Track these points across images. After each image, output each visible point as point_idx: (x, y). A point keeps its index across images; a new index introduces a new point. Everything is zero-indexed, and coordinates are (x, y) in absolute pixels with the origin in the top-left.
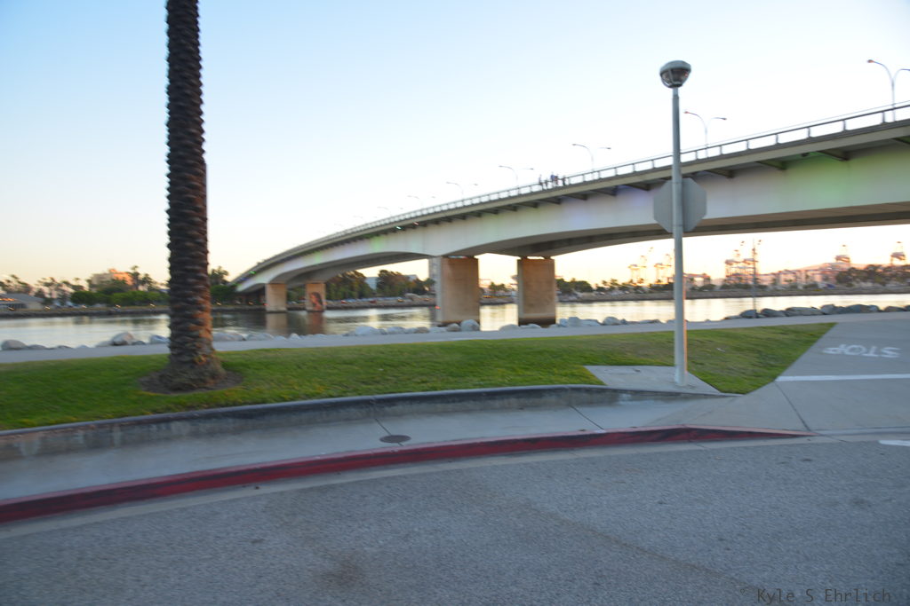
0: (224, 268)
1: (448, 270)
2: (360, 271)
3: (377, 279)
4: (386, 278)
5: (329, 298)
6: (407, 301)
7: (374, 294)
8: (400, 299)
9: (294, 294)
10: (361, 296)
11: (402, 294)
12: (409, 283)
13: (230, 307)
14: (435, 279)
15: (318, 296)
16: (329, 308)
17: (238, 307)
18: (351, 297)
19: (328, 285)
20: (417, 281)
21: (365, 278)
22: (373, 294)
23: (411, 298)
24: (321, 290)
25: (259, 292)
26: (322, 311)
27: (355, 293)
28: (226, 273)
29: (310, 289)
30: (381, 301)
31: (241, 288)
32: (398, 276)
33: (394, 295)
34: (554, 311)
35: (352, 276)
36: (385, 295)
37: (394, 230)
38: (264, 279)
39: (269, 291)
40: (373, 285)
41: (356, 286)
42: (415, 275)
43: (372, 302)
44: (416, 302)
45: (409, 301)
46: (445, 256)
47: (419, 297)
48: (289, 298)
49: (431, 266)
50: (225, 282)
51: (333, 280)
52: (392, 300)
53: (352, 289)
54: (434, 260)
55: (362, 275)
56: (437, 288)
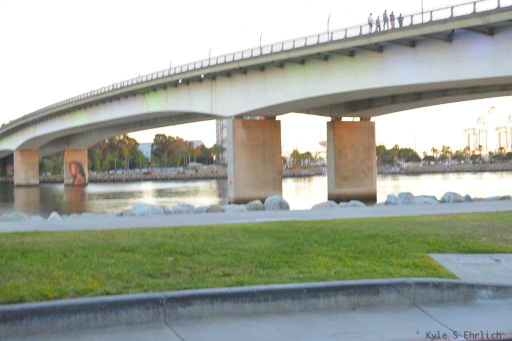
1: (242, 134)
3: (152, 146)
4: (163, 143)
5: (92, 168)
6: (189, 173)
7: (149, 164)
8: (181, 169)
9: (49, 163)
10: (133, 166)
11: (183, 163)
12: (192, 151)
14: (225, 146)
15: (79, 166)
16: (93, 181)
18: (120, 167)
19: (91, 153)
20: (203, 147)
21: (136, 144)
22: (147, 163)
23: (195, 169)
25: (5, 160)
26: (85, 185)
27: (126, 163)
29: (69, 158)
30: (157, 172)
32: (179, 141)
33: (174, 165)
34: (374, 184)
36: (162, 165)
37: (175, 84)
38: (12, 144)
39: (17, 160)
40: (147, 153)
41: (126, 153)
42: (200, 141)
43: (146, 173)
44: (201, 173)
46: (239, 117)
47: (205, 167)
49: (220, 129)
51: (98, 146)
52: (171, 172)
53: (121, 157)
54: (225, 122)
55: (133, 139)
56: (228, 156)
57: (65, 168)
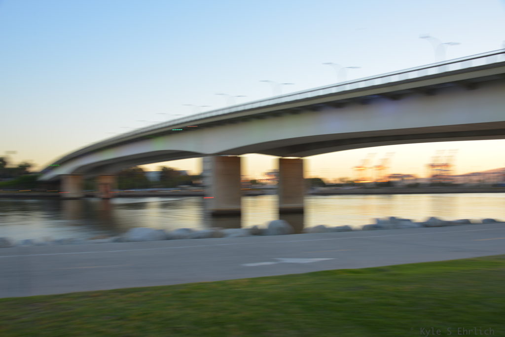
0: (29, 162)
2: (141, 166)
4: (166, 173)
6: (181, 191)
8: (175, 190)
11: (176, 186)
13: (35, 194)
14: (207, 175)
28: (30, 166)
30: (161, 191)
31: (45, 177)
34: (302, 202)
35: (134, 171)
40: (154, 178)
43: (153, 192)
45: (184, 191)
46: (217, 154)
47: (190, 188)
48: (85, 187)
49: (204, 162)
50: (28, 173)
52: (169, 191)
55: (142, 169)
56: (207, 182)
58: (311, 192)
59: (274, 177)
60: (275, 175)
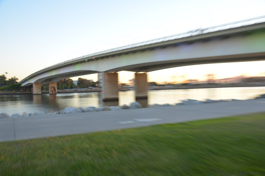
0: (16, 77)
1: (107, 77)
2: (71, 78)
3: (78, 81)
4: (81, 81)
5: (58, 89)
8: (86, 89)
9: (44, 87)
10: (71, 88)
11: (87, 87)
12: (90, 83)
13: (19, 92)
14: (101, 81)
15: (54, 88)
16: (58, 93)
17: (22, 92)
18: (67, 88)
19: (58, 84)
20: (93, 82)
21: (73, 81)
22: (76, 87)
23: (91, 89)
24: (55, 85)
25: (30, 86)
26: (56, 94)
27: (69, 87)
28: (17, 79)
29: (51, 85)
30: (79, 90)
31: (23, 85)
32: (86, 80)
33: (84, 88)
34: (147, 93)
35: (67, 80)
36: (81, 87)
37: (84, 61)
38: (32, 81)
39: (34, 86)
40: (76, 84)
41: (69, 84)
42: (92, 80)
43: (75, 90)
44: (93, 90)
45: (90, 90)
46: (106, 72)
47: (94, 88)
48: (42, 89)
49: (99, 76)
50: (17, 83)
51: (61, 81)
52: (83, 90)
53: (68, 85)
54: (100, 73)
55: (71, 80)
56: (101, 85)
57: (50, 88)
58: (151, 89)
59: (133, 82)
60: (133, 81)
